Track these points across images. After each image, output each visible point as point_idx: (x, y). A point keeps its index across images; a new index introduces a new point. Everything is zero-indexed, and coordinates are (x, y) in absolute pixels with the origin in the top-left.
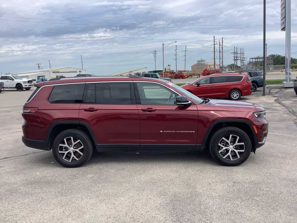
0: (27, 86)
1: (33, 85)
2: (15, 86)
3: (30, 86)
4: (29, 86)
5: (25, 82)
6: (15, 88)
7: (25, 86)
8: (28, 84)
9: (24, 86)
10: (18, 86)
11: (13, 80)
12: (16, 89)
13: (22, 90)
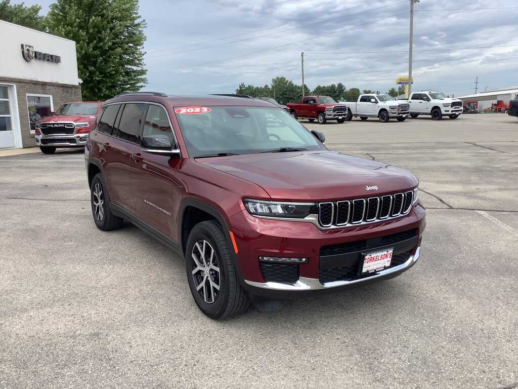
0: (448, 111)
1: (461, 111)
2: (429, 111)
3: (454, 113)
4: (452, 111)
5: (446, 105)
6: (430, 114)
7: (446, 111)
8: (450, 109)
9: (443, 112)
10: (434, 110)
11: (428, 100)
12: (430, 116)
13: (440, 119)
